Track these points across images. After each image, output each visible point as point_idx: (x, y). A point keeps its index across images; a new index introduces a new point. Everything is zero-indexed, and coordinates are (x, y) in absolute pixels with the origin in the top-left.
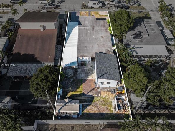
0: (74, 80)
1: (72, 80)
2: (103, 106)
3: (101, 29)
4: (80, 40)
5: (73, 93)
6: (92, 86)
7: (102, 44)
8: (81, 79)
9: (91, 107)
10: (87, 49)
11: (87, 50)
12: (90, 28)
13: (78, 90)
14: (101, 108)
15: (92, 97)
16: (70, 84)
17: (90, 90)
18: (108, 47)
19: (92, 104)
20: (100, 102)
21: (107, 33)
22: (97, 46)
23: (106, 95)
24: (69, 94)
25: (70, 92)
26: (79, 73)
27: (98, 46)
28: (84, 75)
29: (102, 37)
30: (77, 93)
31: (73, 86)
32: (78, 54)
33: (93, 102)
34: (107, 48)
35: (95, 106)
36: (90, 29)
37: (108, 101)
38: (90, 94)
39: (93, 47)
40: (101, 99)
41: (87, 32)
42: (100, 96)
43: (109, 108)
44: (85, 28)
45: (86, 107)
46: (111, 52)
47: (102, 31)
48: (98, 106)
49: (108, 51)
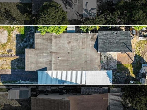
0: (118, 72)
1: (118, 74)
2: (144, 48)
3: (56, 43)
4: (75, 69)
5: (131, 72)
6: (125, 56)
7: (81, 44)
8: (116, 66)
9: (144, 57)
10: (88, 61)
11: (90, 61)
12: (53, 57)
13: (129, 68)
14: (145, 49)
15: (136, 56)
16: (122, 75)
17: (129, 58)
18: (87, 38)
19: (142, 56)
20: (140, 50)
21: (62, 37)
22: (84, 50)
23: (134, 44)
24: (133, 76)
25: (131, 75)
26: (111, 67)
27: (84, 48)
28: (113, 63)
29: (69, 43)
30: (131, 69)
31: (125, 73)
32: (97, 70)
33: (140, 56)
34: (88, 40)
35: (144, 54)
36: (55, 57)
37: (139, 43)
38: (133, 58)
39: (86, 54)
40: (137, 48)
41: (61, 60)
42: (135, 49)
43: (145, 43)
44: (54, 63)
45: (144, 61)
46: (94, 35)
47: (58, 42)
48: (144, 52)
49: (91, 38)
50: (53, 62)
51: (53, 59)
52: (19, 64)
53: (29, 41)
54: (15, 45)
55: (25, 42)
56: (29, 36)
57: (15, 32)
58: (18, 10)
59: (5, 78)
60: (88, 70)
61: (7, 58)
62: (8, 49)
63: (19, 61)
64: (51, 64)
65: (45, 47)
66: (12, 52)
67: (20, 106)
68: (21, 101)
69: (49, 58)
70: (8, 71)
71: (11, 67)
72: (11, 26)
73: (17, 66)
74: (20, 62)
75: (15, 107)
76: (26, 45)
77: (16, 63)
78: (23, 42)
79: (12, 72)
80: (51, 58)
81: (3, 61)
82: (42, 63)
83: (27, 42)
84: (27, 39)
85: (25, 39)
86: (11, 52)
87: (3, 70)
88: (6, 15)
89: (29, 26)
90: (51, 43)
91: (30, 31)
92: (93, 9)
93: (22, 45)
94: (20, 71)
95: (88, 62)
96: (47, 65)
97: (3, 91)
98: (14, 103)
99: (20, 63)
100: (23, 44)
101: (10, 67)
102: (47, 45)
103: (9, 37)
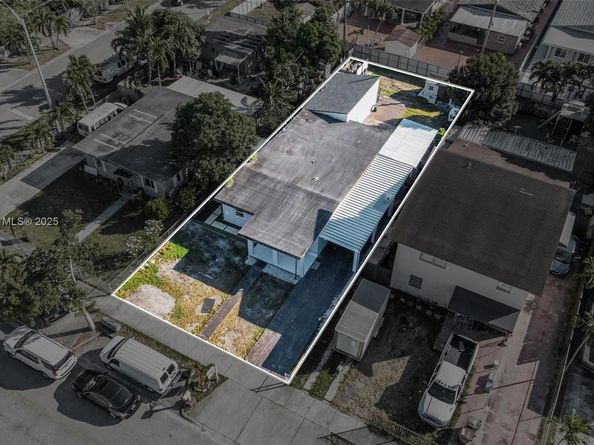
3: (273, 170)
7: (308, 137)
10: (357, 140)
11: (359, 138)
12: (304, 188)
18: (300, 126)
22: (327, 138)
27: (322, 136)
29: (290, 153)
34: (307, 125)
36: (307, 184)
39: (338, 139)
41: (322, 179)
44: (322, 191)
46: (303, 115)
47: (272, 167)
50: (317, 192)
51: (310, 189)
52: (267, 299)
53: (218, 248)
54: (201, 283)
55: (214, 258)
56: (207, 242)
57: (167, 269)
58: (116, 235)
59: (284, 357)
60: (380, 149)
61: (224, 322)
62: (200, 307)
63: (259, 296)
64: (319, 198)
65: (266, 192)
66: (218, 302)
67: (408, 358)
68: (393, 349)
69: (301, 195)
70: (268, 339)
71: (260, 326)
72: (142, 267)
73: (271, 308)
74: (262, 296)
75: (404, 375)
76: (223, 260)
77: (257, 306)
78: (211, 263)
79: (275, 330)
80: (305, 191)
81: (226, 338)
82: (305, 214)
83: (218, 254)
84: (208, 252)
85: (207, 255)
86: (215, 304)
87: (254, 352)
88: (100, 267)
89: (180, 232)
90: (265, 177)
91: (193, 237)
92: (244, 101)
93: (216, 269)
94: (289, 307)
95: (359, 142)
96: (316, 205)
97: (327, 388)
98: (390, 372)
99: (265, 296)
100: (217, 265)
101: (256, 329)
102: (265, 187)
103: (168, 289)
